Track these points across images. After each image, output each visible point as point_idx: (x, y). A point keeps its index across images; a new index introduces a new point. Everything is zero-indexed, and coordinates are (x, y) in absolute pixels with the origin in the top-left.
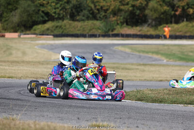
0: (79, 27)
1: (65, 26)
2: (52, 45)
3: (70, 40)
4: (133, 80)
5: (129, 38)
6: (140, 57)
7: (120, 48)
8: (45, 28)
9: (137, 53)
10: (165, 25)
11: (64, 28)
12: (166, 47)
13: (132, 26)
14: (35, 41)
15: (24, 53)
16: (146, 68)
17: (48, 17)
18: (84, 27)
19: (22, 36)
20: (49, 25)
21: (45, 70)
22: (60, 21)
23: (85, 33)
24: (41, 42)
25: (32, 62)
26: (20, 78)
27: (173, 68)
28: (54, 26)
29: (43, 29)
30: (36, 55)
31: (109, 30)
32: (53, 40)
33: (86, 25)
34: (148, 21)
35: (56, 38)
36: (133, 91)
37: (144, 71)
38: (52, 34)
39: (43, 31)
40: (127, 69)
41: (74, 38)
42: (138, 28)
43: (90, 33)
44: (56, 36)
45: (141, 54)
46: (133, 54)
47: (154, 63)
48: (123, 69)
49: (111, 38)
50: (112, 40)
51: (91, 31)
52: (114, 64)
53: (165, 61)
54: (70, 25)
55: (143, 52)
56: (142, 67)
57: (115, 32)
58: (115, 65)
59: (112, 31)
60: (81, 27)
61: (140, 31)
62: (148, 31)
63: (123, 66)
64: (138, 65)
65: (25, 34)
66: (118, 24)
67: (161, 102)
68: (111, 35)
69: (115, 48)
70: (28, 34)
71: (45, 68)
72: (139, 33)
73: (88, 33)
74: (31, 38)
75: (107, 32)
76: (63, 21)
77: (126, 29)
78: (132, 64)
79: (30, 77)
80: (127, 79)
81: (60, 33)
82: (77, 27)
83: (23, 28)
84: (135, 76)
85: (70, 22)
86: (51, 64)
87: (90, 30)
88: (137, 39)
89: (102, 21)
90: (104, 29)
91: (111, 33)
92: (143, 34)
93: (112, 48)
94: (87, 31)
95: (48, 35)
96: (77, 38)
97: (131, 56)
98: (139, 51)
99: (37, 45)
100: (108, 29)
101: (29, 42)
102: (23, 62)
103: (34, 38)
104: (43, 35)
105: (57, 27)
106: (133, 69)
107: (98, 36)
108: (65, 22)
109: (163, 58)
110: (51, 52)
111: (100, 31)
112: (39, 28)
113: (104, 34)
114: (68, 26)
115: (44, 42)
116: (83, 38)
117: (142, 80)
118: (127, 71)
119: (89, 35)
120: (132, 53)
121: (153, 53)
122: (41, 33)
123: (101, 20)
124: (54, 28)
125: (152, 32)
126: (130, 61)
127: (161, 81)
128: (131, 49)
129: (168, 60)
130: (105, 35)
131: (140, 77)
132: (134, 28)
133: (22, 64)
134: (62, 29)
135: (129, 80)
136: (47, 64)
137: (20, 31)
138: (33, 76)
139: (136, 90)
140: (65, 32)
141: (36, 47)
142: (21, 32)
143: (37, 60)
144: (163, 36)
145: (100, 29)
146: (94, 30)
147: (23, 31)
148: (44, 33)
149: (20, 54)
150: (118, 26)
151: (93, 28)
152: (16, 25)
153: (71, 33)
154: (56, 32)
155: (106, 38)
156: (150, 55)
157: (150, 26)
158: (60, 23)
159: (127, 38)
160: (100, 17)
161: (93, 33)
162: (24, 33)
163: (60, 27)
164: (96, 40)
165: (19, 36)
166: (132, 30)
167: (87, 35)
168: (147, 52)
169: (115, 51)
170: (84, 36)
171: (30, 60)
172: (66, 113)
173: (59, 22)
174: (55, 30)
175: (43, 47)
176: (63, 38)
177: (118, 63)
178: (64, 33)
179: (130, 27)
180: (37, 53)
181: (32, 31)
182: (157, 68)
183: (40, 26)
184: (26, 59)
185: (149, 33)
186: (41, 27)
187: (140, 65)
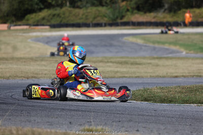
0: (81, 15)
1: (64, 14)
2: (48, 37)
3: (70, 31)
4: (142, 77)
5: (142, 27)
6: (154, 49)
7: (131, 39)
8: (40, 17)
9: (151, 45)
10: (184, 10)
11: (63, 16)
12: (185, 37)
13: (145, 13)
14: (29, 33)
15: (15, 48)
16: (161, 62)
17: (43, 4)
18: (86, 14)
19: (12, 28)
20: (45, 13)
21: (39, 68)
22: (58, 9)
23: (88, 22)
24: (35, 34)
25: (24, 58)
26: (8, 78)
27: (194, 61)
28: (50, 15)
29: (37, 19)
30: (28, 50)
31: (117, 18)
32: (50, 31)
33: (89, 12)
34: (164, 6)
35: (53, 29)
36: (139, 90)
37: (157, 65)
38: (49, 24)
39: (38, 21)
40: (137, 64)
41: (75, 28)
42: (152, 14)
43: (95, 22)
44: (53, 26)
45: (156, 45)
46: (146, 46)
47: (170, 55)
48: (132, 64)
49: (119, 27)
50: (121, 29)
51: (96, 20)
52: (122, 58)
53: (184, 53)
54: (70, 12)
55: (159, 43)
56: (156, 61)
57: (125, 20)
58: (124, 60)
59: (121, 19)
60: (83, 15)
61: (154, 17)
62: (164, 18)
63: (132, 60)
64: (150, 59)
65: (16, 25)
66: (128, 10)
67: (170, 102)
68: (119, 24)
69: (125, 39)
70: (20, 25)
71: (38, 65)
72: (153, 20)
73: (92, 22)
74: (23, 30)
75: (115, 20)
76: (61, 8)
77: (137, 16)
78: (144, 58)
79: (20, 77)
80: (136, 76)
81: (58, 22)
82: (79, 15)
83: (13, 18)
84: (146, 72)
85: (70, 9)
86: (47, 60)
87: (95, 18)
88: (151, 27)
89: (109, 7)
90: (111, 16)
91: (119, 21)
92: (159, 21)
93: (120, 39)
94: (91, 20)
95: (43, 25)
96: (78, 29)
97: (143, 48)
98: (154, 42)
99: (31, 38)
100: (116, 16)
101: (20, 34)
102: (13, 59)
103: (26, 29)
104: (37, 25)
105: (54, 15)
106: (144, 64)
107: (103, 25)
108: (64, 9)
109: (182, 50)
110: (47, 46)
111: (106, 19)
112: (32, 18)
113: (111, 22)
114: (67, 14)
115: (38, 34)
116: (86, 28)
117: (153, 76)
118: (136, 66)
119: (93, 24)
120: (145, 44)
121: (170, 43)
122: (35, 24)
123: (107, 6)
124: (51, 17)
125: (169, 18)
126: (142, 54)
127: (176, 77)
128: (144, 39)
129: (188, 51)
130: (113, 24)
131: (151, 72)
132: (148, 14)
133: (11, 61)
134: (60, 17)
135: (138, 77)
136: (42, 60)
137: (10, 21)
138: (23, 75)
139: (142, 89)
140: (65, 21)
141: (29, 40)
142: (10, 23)
143: (30, 56)
144: (182, 24)
145: (106, 17)
146: (99, 18)
147: (13, 22)
148: (39, 23)
149: (10, 50)
150: (128, 13)
151: (98, 16)
152: (5, 14)
153: (72, 22)
154: (53, 22)
155: (113, 28)
156: (167, 46)
157: (167, 11)
158: (58, 11)
159: (138, 27)
160: (106, 3)
161: (98, 22)
162: (15, 23)
163: (58, 15)
164: (101, 30)
165: (9, 28)
166: (145, 17)
167: (91, 25)
168: (164, 43)
169: (124, 43)
170: (86, 25)
171: (22, 56)
172: (57, 118)
173: (56, 10)
174: (52, 19)
175: (38, 40)
176: (62, 29)
177: (128, 57)
178: (62, 23)
179: (142, 13)
180: (30, 47)
181: (24, 21)
182: (174, 62)
183: (33, 15)
184: (18, 54)
185: (165, 20)
186: (35, 16)
187: (154, 58)
